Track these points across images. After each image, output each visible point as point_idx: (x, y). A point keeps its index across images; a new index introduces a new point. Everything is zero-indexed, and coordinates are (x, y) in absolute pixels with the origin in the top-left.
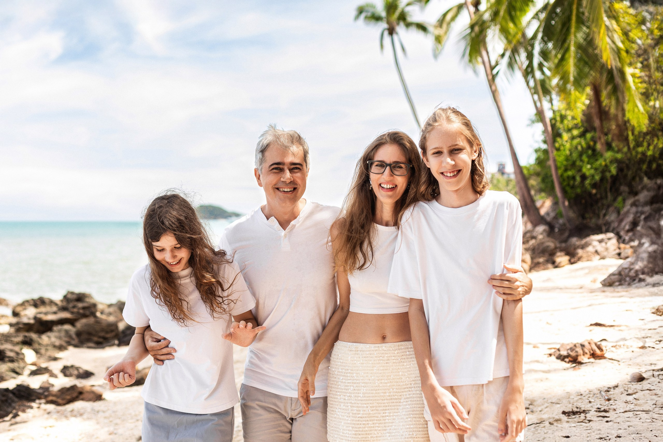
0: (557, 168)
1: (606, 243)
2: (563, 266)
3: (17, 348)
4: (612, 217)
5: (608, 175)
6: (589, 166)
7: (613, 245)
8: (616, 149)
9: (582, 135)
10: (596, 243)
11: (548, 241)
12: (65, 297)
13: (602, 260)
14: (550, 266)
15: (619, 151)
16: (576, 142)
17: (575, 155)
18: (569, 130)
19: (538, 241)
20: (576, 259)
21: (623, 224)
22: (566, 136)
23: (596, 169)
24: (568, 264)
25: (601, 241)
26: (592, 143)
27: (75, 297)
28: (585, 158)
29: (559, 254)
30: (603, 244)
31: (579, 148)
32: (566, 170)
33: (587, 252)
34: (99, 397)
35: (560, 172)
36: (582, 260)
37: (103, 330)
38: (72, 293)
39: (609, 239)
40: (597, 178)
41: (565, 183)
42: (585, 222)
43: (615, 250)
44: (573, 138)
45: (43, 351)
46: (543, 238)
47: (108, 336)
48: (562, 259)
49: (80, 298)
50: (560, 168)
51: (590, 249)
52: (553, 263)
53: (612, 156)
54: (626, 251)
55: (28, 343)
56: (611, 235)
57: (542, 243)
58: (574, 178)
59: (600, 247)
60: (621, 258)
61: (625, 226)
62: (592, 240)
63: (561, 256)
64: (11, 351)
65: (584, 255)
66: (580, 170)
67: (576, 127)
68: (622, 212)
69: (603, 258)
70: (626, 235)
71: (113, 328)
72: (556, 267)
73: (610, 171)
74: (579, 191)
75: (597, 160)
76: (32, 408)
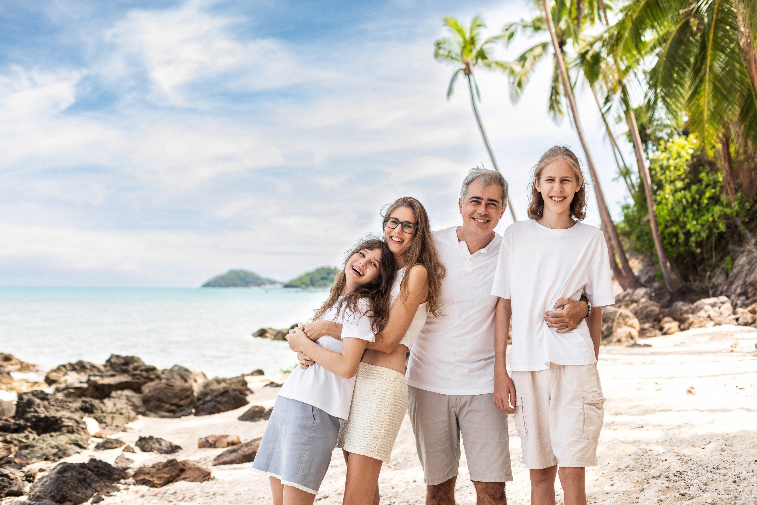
0: (657, 224)
1: (720, 308)
2: (673, 333)
3: (77, 416)
4: (719, 279)
5: (716, 231)
6: (694, 222)
7: (728, 309)
8: (725, 203)
9: (687, 187)
10: (708, 308)
11: (652, 305)
12: (108, 361)
13: (717, 327)
14: (658, 332)
15: (728, 205)
16: (679, 195)
17: (678, 210)
18: (672, 182)
19: (641, 306)
20: (686, 325)
21: (734, 287)
22: (668, 188)
23: (703, 225)
24: (677, 331)
25: (713, 305)
26: (697, 197)
27: (122, 361)
28: (689, 212)
29: (667, 319)
30: (716, 309)
31: (684, 201)
32: (666, 227)
33: (699, 317)
34: (206, 476)
35: (661, 228)
36: (693, 326)
37: (176, 396)
38: (118, 357)
39: (723, 303)
40: (704, 235)
41: (665, 242)
42: (689, 284)
43: (729, 315)
44: (676, 191)
45: (108, 420)
46: (646, 302)
47: (182, 402)
48: (670, 324)
49: (128, 361)
50: (660, 224)
51: (702, 314)
52: (661, 329)
53: (721, 211)
54: (745, 316)
55: (88, 410)
56: (723, 298)
57: (646, 307)
58: (676, 235)
59: (712, 312)
60: (739, 325)
61: (736, 290)
62: (705, 304)
63: (669, 322)
64: (69, 418)
65: (696, 321)
66: (683, 227)
67: (679, 178)
68: (731, 274)
69: (719, 324)
70: (738, 300)
71: (189, 393)
72: (665, 334)
73: (718, 228)
74: (682, 249)
75: (703, 215)
76: (119, 490)
